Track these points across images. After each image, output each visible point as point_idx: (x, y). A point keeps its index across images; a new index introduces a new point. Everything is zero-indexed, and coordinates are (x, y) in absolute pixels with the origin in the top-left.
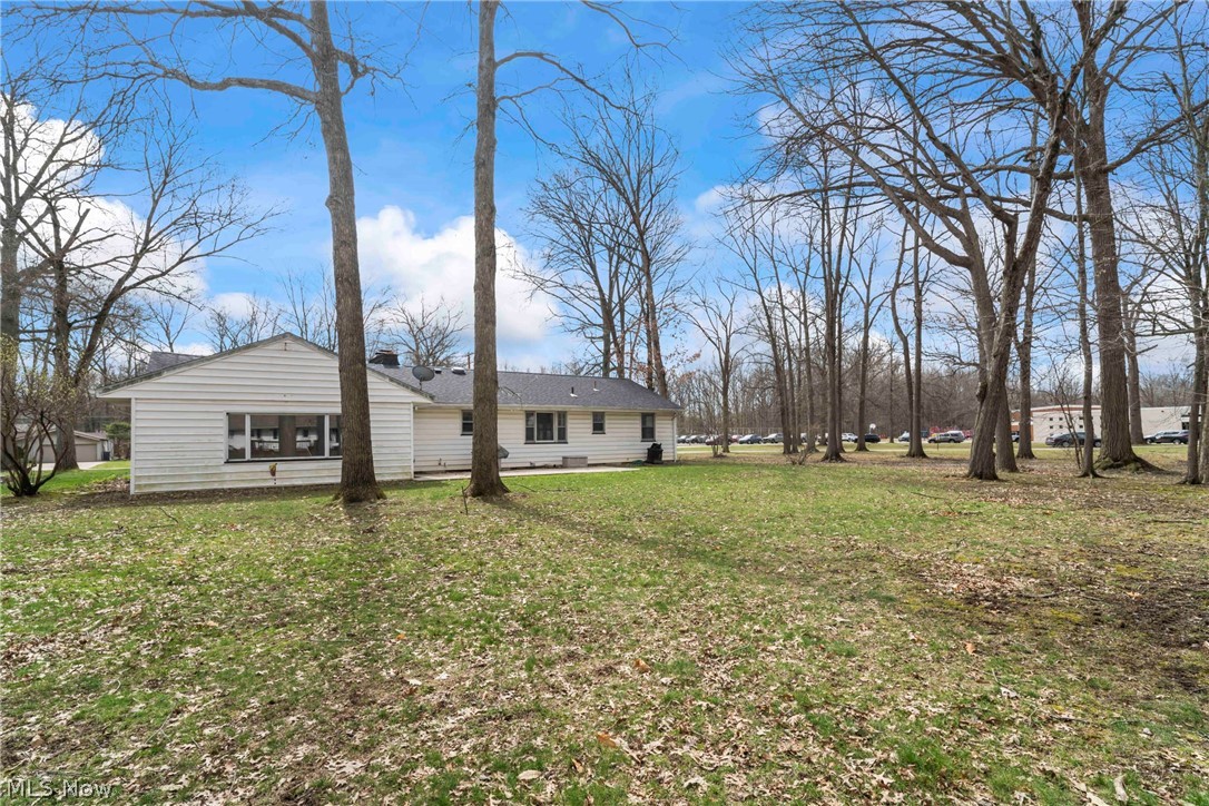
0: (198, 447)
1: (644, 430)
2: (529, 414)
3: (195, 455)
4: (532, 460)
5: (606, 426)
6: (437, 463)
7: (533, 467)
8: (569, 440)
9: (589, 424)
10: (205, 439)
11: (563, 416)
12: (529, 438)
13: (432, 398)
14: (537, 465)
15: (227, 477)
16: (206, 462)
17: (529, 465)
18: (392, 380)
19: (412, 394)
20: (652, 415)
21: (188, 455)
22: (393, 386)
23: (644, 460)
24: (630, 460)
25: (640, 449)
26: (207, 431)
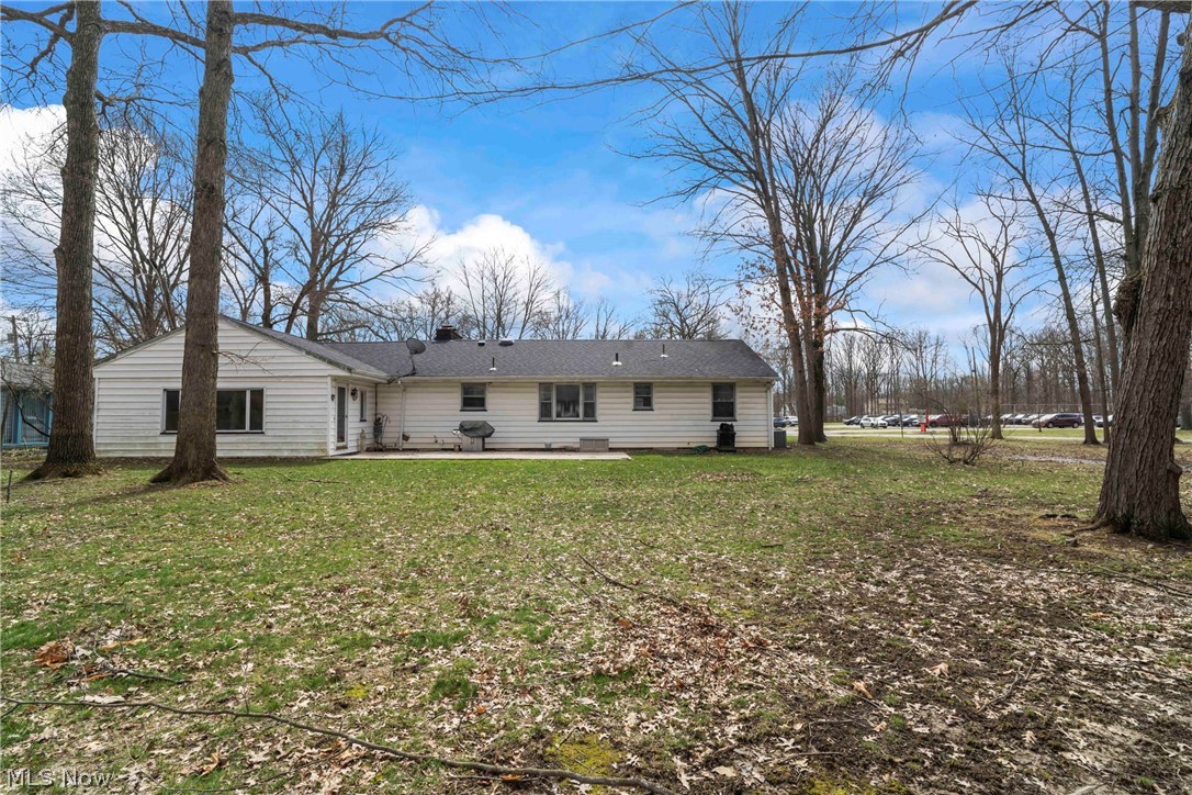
0: (141, 419)
1: (715, 406)
2: (545, 387)
3: (139, 427)
4: (548, 441)
5: (655, 400)
6: (433, 441)
7: (549, 450)
8: (598, 418)
9: (629, 398)
10: (147, 413)
11: (590, 387)
12: (545, 414)
13: (350, 370)
14: (553, 446)
15: (162, 447)
16: (147, 433)
17: (543, 446)
18: (308, 353)
19: (330, 367)
20: (731, 387)
21: (135, 426)
22: (310, 359)
23: (714, 445)
24: (692, 445)
25: (707, 432)
26: (149, 405)
